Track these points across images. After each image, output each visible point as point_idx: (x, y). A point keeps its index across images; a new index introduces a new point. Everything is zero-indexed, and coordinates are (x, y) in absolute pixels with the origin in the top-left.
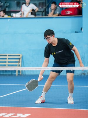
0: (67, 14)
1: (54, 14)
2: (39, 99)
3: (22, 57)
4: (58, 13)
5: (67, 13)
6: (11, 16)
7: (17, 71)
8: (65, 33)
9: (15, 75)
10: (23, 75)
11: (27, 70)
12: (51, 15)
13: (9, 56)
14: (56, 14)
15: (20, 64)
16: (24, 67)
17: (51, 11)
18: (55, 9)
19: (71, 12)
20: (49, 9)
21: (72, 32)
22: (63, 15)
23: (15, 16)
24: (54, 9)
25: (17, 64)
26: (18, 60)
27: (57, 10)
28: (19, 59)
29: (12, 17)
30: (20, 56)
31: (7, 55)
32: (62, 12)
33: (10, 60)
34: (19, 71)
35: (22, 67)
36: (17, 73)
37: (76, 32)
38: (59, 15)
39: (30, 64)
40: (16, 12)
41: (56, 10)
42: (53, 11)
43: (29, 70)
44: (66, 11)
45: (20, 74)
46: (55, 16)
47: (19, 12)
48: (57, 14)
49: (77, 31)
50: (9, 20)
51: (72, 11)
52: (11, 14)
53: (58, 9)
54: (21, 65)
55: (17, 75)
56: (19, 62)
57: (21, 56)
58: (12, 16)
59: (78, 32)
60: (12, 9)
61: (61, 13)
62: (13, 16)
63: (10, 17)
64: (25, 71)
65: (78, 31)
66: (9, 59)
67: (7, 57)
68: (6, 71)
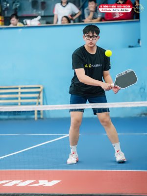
0: (115, 17)
2: (71, 157)
3: (44, 90)
4: (99, 16)
5: (115, 15)
7: (36, 112)
9: (34, 119)
10: (47, 118)
11: (54, 109)
12: (89, 21)
13: (21, 88)
14: (97, 18)
15: (41, 100)
16: (47, 104)
19: (122, 15)
20: (85, 10)
21: (124, 47)
23: (31, 24)
25: (36, 100)
26: (37, 95)
29: (26, 26)
30: (39, 88)
31: (20, 86)
33: (23, 96)
34: (39, 111)
35: (43, 104)
36: (36, 116)
37: (130, 47)
38: (101, 20)
39: (57, 100)
40: (32, 17)
43: (57, 109)
45: (41, 116)
47: (36, 17)
48: (99, 18)
49: (131, 45)
50: (20, 30)
52: (24, 21)
54: (41, 103)
55: (36, 119)
56: (39, 98)
57: (42, 88)
59: (133, 47)
60: (25, 13)
62: (26, 24)
63: (22, 26)
64: (48, 111)
65: (133, 45)
66: (22, 93)
67: (19, 90)
68: (19, 113)
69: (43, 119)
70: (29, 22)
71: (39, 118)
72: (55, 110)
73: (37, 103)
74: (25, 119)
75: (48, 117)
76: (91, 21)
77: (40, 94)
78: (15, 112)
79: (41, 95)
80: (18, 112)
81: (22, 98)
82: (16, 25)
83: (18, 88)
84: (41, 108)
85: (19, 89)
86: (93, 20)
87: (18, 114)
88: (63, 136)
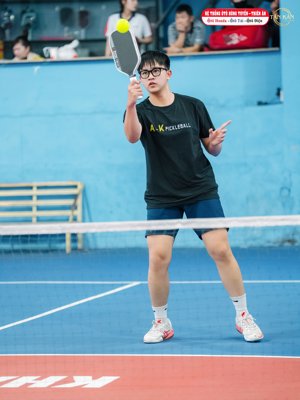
0: (229, 43)
1: (187, 44)
2: (153, 328)
3: (84, 191)
4: (198, 41)
5: (231, 40)
6: (42, 55)
7: (68, 237)
8: (223, 106)
9: (64, 251)
10: (90, 250)
11: (105, 230)
12: (177, 50)
13: (39, 188)
14: (192, 45)
15: (78, 213)
16: (91, 221)
17: (177, 38)
18: (189, 29)
19: (244, 38)
20: (170, 29)
21: (247, 104)
22: (217, 47)
23: (58, 57)
24: (186, 28)
25: (68, 213)
26: (70, 202)
27: (196, 31)
28: (75, 197)
29: (49, 60)
30: (75, 187)
31: (35, 184)
32: (213, 38)
33: (42, 203)
34: (74, 235)
35: (83, 221)
36: (68, 245)
37: (260, 103)
38: (201, 49)
39: (111, 212)
40: (60, 43)
41: (191, 31)
42: (182, 37)
43: (111, 230)
44: (225, 36)
45: (79, 245)
46: (188, 51)
47: (69, 42)
48: (196, 46)
49: (264, 101)
50: (36, 68)
51: (244, 35)
52: (45, 50)
53: (199, 28)
54: (79, 218)
55: (68, 250)
56: (74, 207)
57: (80, 187)
58: (46, 56)
59: (266, 104)
60: (46, 34)
61: (208, 42)
62: (49, 57)
63: (41, 60)
64: (93, 234)
65: (268, 101)
66: (39, 197)
67: (35, 192)
68: (34, 238)
69: (82, 250)
70: (54, 53)
71: (74, 249)
72: (108, 233)
73: (71, 218)
74: (46, 251)
75: (92, 246)
76: (181, 52)
77: (76, 200)
78: (26, 236)
79: (79, 201)
80: (32, 236)
81: (39, 209)
82: (26, 58)
83: (31, 188)
84: (78, 228)
85: (35, 189)
86: (184, 50)
87: (32, 241)
88: (122, 285)
